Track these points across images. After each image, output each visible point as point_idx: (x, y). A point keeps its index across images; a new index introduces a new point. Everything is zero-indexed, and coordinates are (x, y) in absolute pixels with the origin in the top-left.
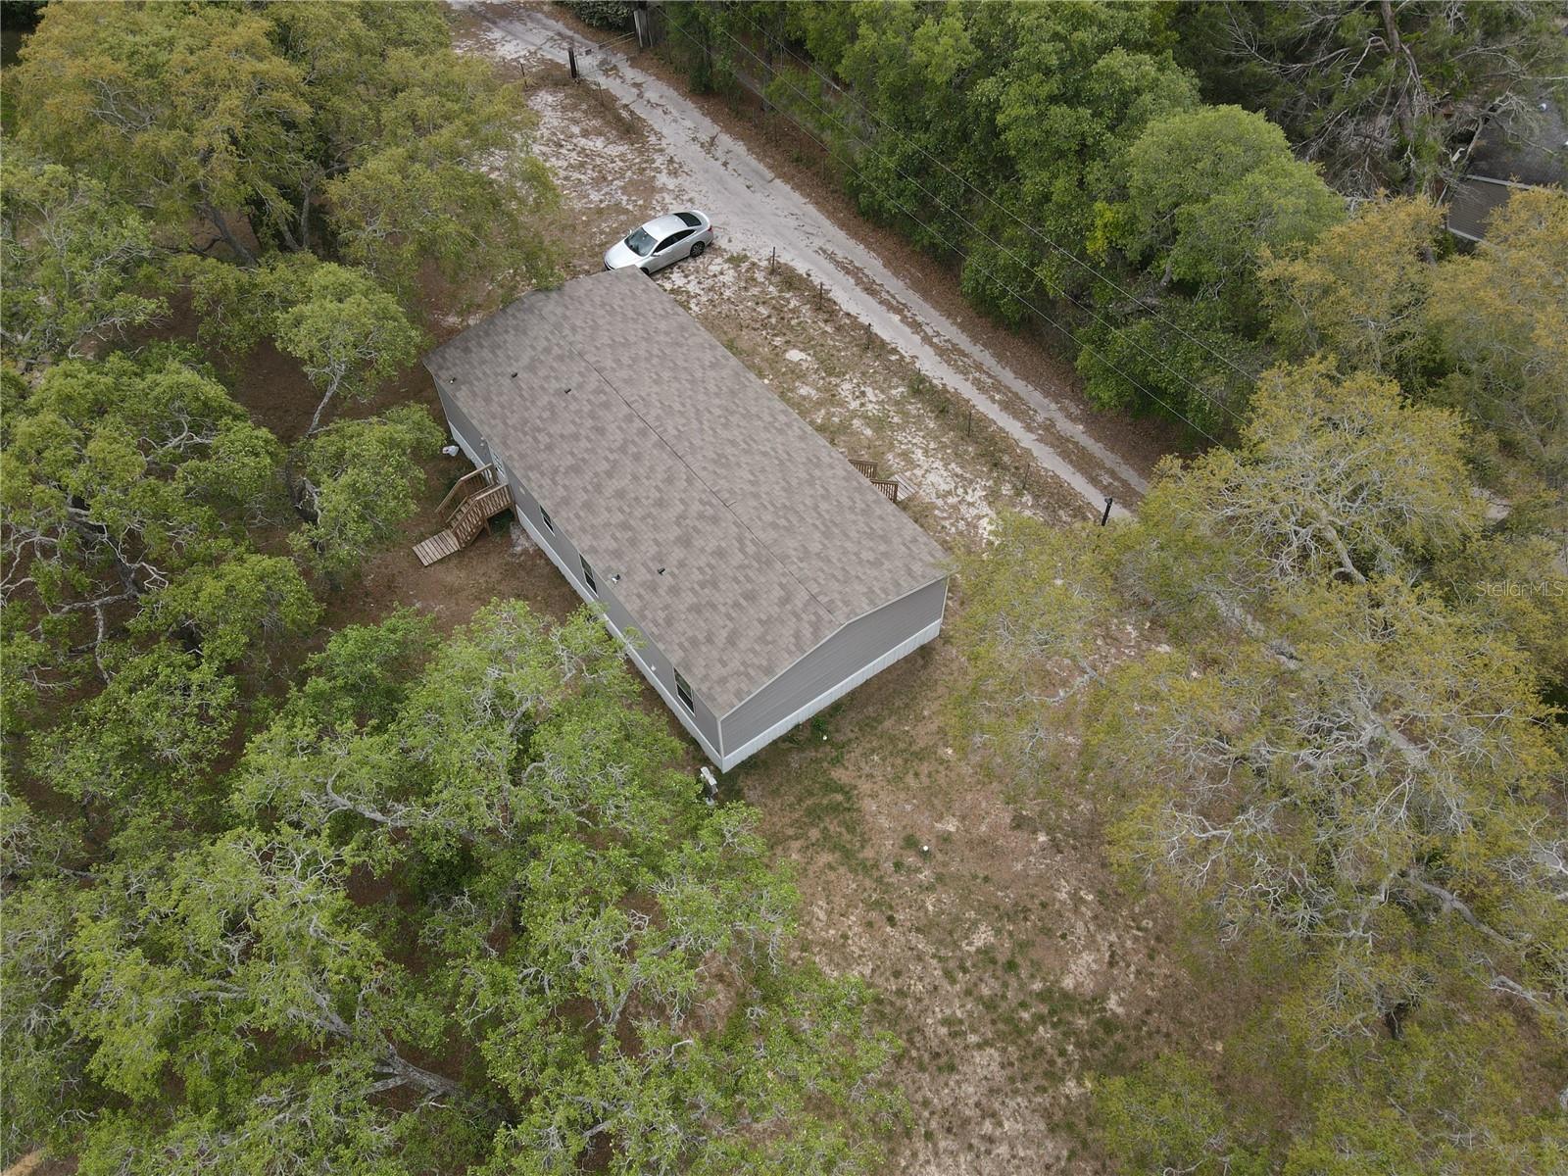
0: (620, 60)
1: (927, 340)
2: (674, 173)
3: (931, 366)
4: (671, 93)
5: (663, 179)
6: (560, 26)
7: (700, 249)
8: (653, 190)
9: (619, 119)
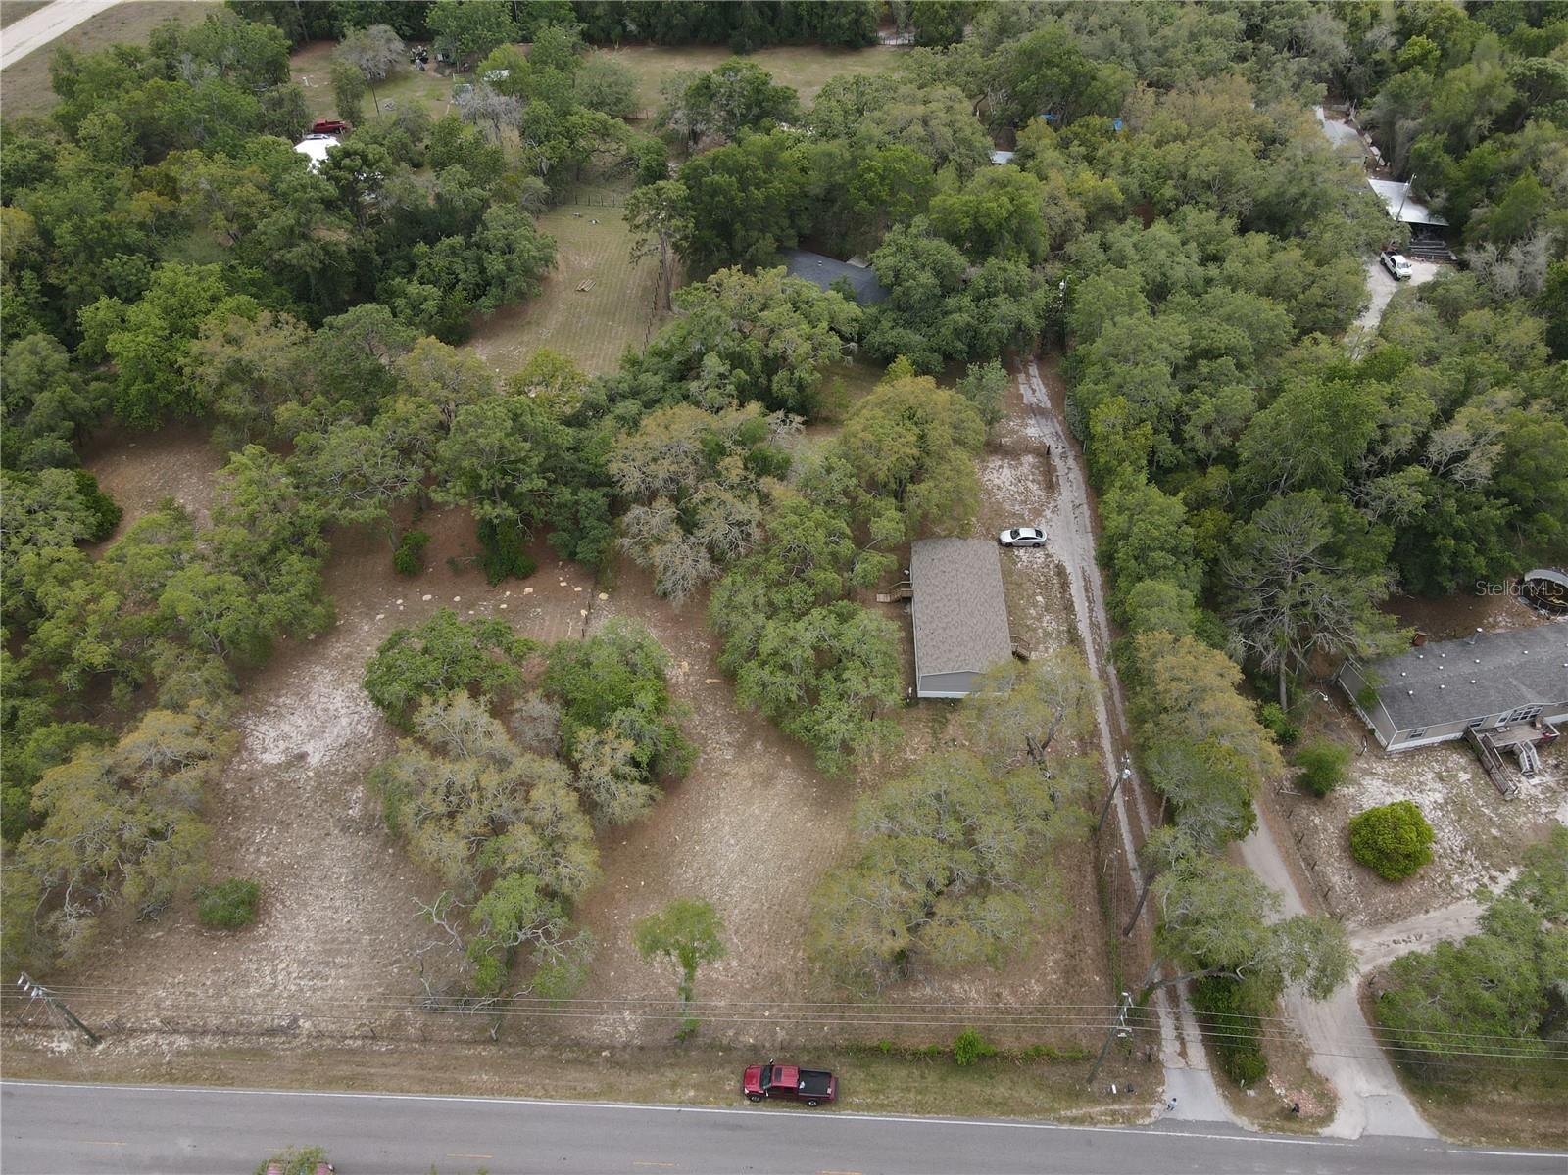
0: (1071, 455)
1: (1090, 617)
2: (1053, 512)
3: (1083, 628)
4: (1080, 478)
5: (1048, 513)
6: (1059, 428)
7: (1037, 546)
8: (1040, 515)
9: (1051, 480)
